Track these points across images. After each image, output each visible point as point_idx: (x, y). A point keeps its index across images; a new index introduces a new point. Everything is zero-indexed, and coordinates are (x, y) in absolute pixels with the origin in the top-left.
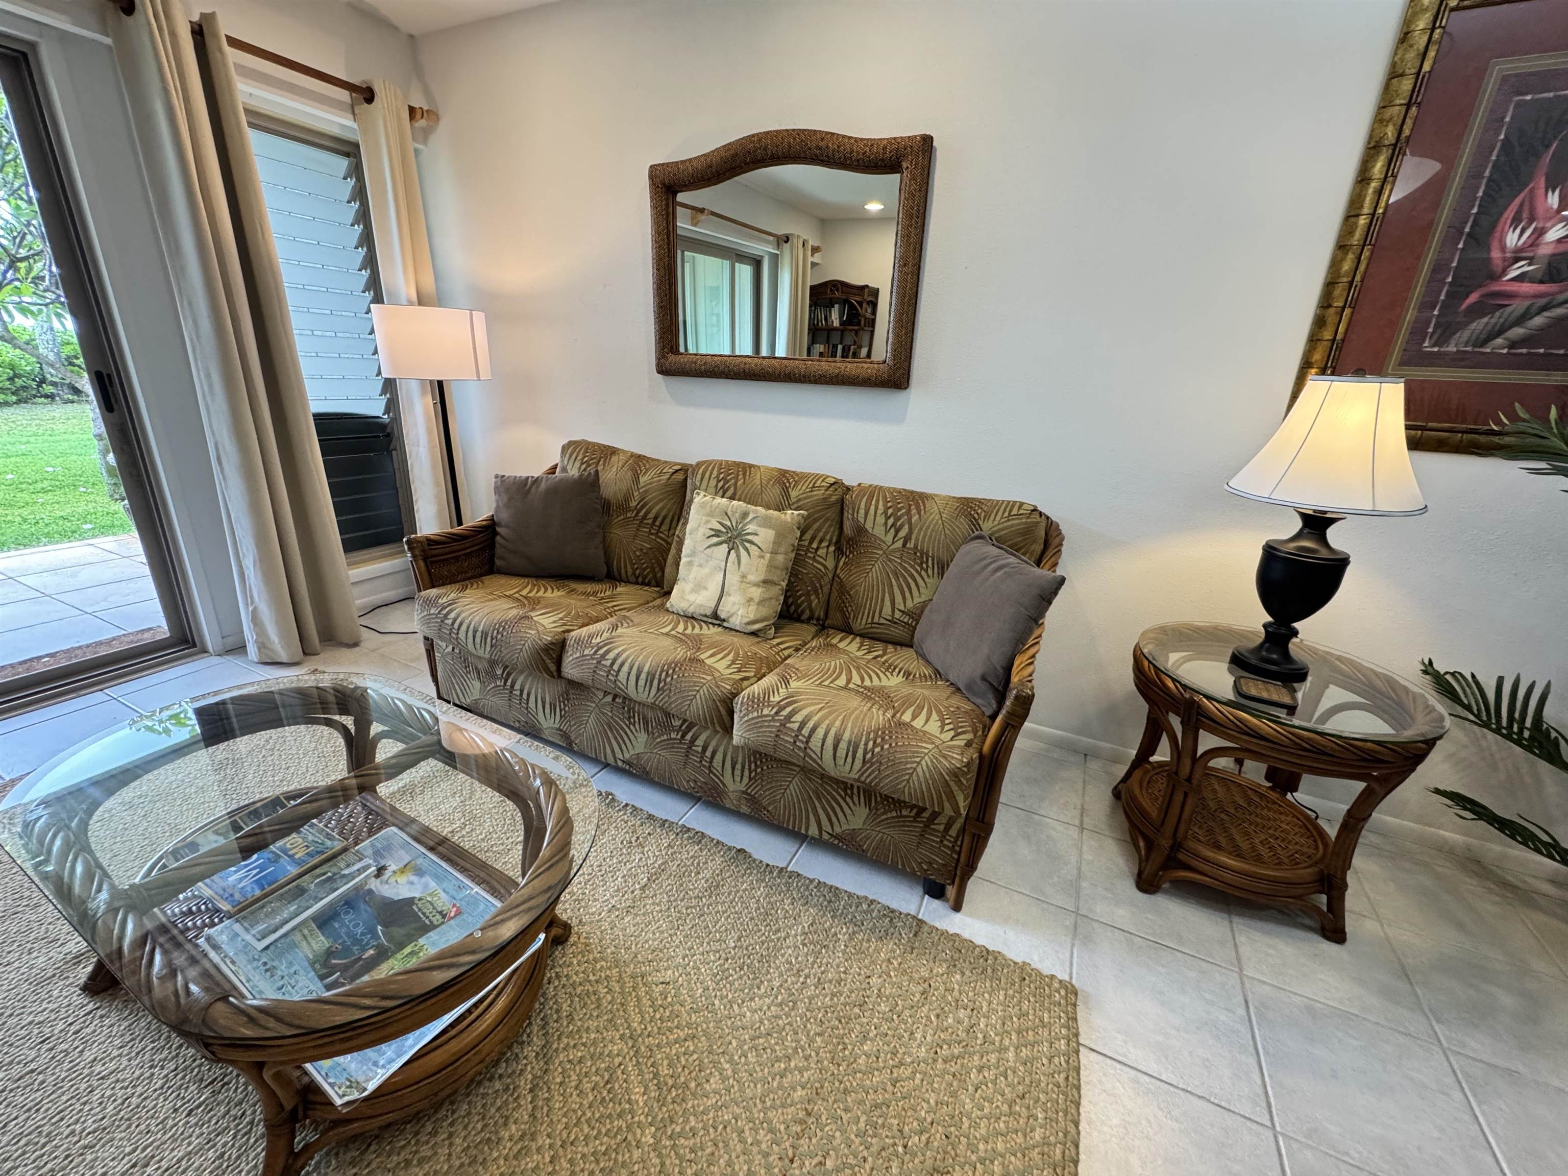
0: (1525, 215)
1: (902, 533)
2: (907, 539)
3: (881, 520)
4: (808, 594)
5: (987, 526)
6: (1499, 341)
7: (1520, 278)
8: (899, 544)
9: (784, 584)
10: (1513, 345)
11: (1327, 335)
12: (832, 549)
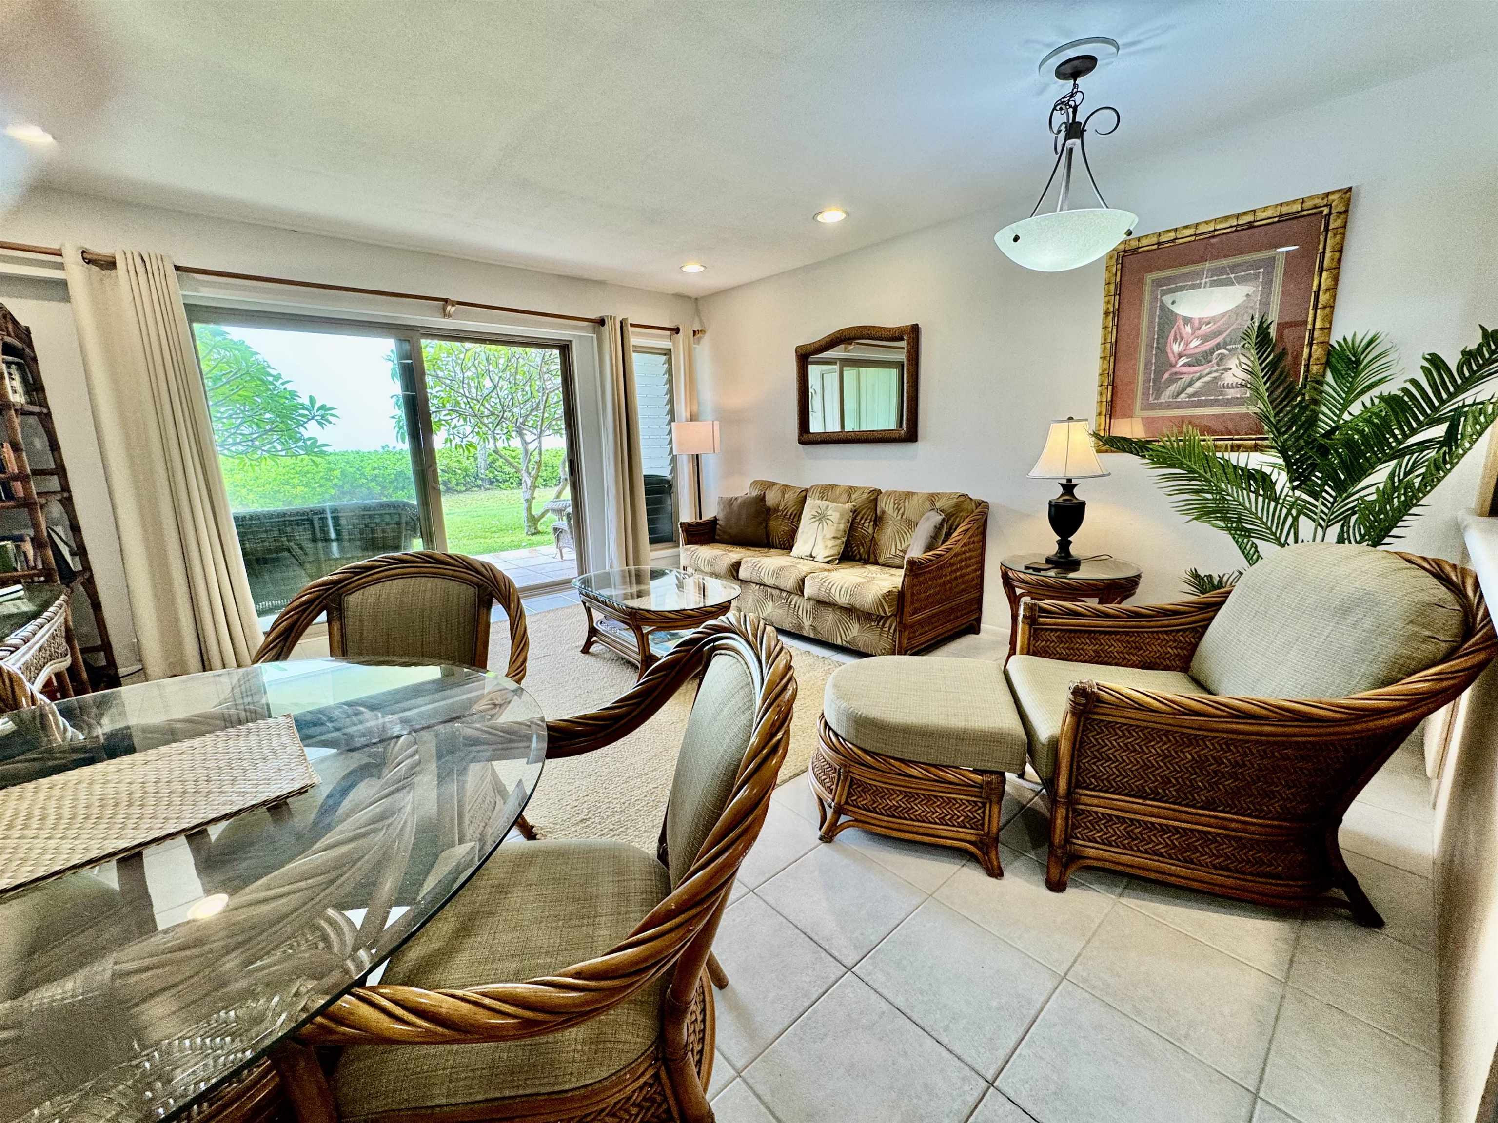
0: (1178, 337)
1: (901, 512)
2: (903, 514)
3: (892, 505)
4: (858, 546)
5: (938, 505)
6: (1183, 395)
7: (1184, 365)
8: (899, 517)
9: (844, 539)
10: (1190, 396)
11: (1104, 399)
12: (872, 523)
